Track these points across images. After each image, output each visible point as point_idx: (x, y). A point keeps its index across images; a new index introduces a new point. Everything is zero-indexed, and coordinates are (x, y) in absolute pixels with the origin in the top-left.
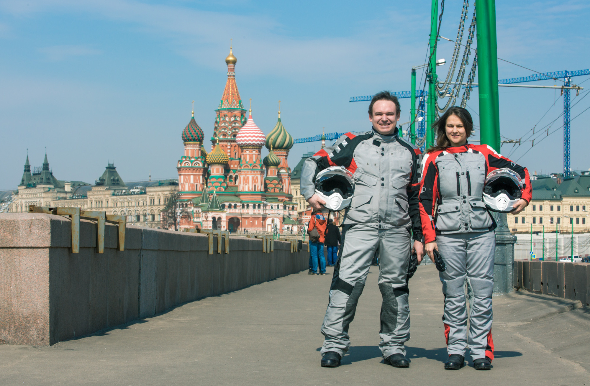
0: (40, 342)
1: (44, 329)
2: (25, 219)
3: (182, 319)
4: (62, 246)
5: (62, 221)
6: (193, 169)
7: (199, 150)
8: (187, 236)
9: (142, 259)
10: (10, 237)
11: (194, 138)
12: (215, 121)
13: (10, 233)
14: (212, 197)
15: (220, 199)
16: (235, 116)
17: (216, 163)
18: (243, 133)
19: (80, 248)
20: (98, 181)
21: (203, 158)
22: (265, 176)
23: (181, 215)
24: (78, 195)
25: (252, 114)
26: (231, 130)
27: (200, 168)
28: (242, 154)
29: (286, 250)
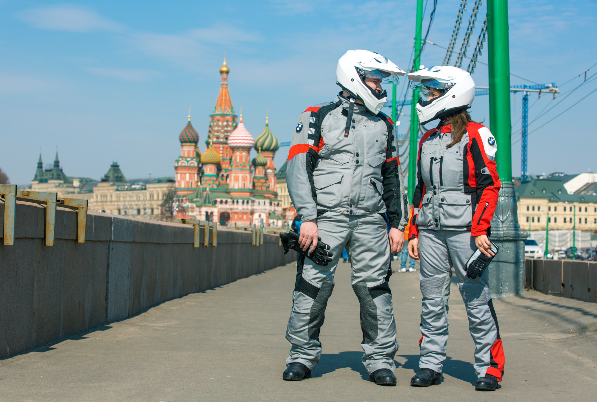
3: (158, 325)
6: (189, 168)
7: (195, 151)
8: (170, 226)
9: (111, 253)
11: (190, 140)
12: (208, 125)
14: (205, 193)
15: (213, 195)
16: (227, 121)
17: (209, 163)
18: (235, 136)
20: (103, 178)
21: (197, 159)
22: (253, 175)
23: (177, 209)
24: (85, 189)
25: (242, 119)
26: (223, 133)
27: (195, 167)
28: (233, 155)
29: (274, 243)
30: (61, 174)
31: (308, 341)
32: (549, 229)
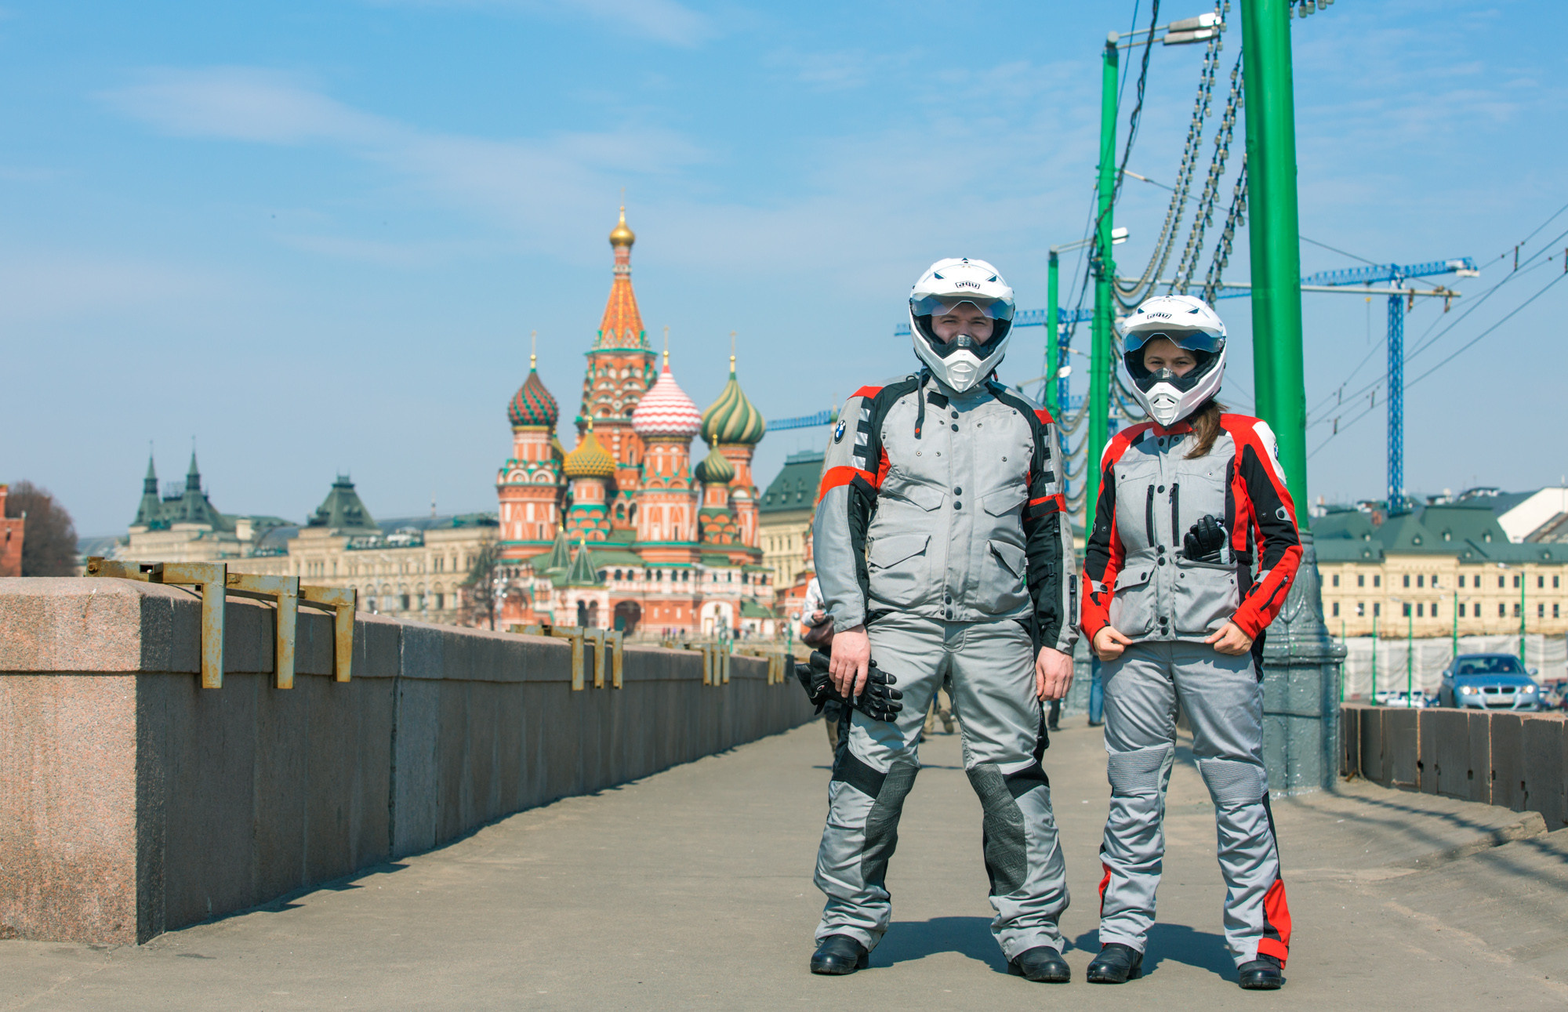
0: (110, 935)
1: (121, 898)
2: (71, 593)
3: (503, 861)
4: (174, 670)
5: (175, 602)
6: (534, 489)
7: (548, 444)
8: (518, 643)
9: (398, 703)
10: (29, 643)
11: (535, 416)
12: (583, 377)
13: (30, 632)
14: (576, 553)
15: (595, 559)
16: (631, 368)
17: (586, 476)
18: (650, 407)
19: (226, 674)
20: (315, 516)
21: (555, 464)
22: (698, 506)
23: (505, 595)
24: (268, 547)
25: (669, 362)
26: (620, 398)
27: (549, 487)
28: (646, 454)
29: (756, 679)
30: (205, 508)
31: (862, 887)
32: (1459, 634)
